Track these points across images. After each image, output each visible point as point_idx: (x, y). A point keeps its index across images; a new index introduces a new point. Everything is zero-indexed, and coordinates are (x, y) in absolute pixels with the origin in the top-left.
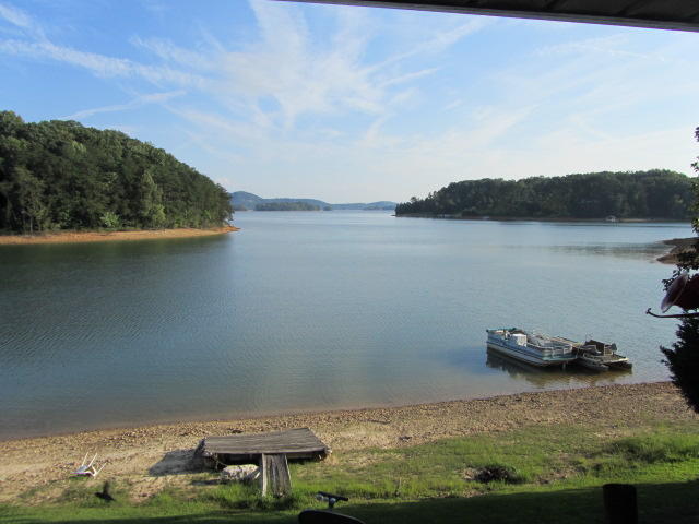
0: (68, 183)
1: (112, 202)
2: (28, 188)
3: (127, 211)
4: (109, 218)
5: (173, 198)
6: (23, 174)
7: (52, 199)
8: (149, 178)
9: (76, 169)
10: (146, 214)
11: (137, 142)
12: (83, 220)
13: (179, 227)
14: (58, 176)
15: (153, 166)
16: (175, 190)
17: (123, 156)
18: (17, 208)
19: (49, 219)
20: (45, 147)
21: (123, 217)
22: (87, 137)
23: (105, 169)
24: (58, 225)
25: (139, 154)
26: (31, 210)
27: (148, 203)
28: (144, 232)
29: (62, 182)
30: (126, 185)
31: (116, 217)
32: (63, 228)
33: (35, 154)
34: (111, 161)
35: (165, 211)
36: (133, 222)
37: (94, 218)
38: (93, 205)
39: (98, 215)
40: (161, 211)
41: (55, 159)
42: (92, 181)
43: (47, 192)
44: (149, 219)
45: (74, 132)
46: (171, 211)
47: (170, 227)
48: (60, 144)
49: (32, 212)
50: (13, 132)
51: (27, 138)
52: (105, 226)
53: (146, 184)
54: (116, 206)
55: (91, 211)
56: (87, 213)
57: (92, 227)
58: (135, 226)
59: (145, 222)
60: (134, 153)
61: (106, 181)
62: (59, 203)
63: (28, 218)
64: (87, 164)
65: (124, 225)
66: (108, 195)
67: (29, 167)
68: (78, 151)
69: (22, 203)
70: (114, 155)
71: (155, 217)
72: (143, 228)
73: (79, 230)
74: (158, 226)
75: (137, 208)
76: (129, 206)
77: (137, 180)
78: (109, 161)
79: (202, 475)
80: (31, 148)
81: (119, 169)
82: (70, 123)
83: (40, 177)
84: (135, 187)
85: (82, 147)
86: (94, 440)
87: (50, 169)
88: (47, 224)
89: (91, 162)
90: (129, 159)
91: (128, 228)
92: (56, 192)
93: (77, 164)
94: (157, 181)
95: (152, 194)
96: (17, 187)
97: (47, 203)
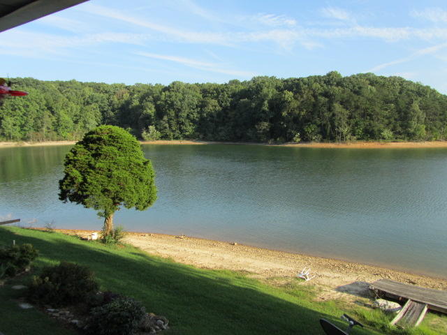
0: (363, 112)
1: (390, 123)
2: (340, 115)
3: (399, 129)
4: (387, 133)
5: (432, 120)
6: (337, 107)
7: (353, 121)
8: (416, 106)
9: (368, 103)
10: (412, 131)
11: (410, 83)
12: (370, 134)
13: (436, 140)
14: (357, 108)
15: (420, 99)
16: (435, 114)
17: (400, 93)
18: (333, 127)
19: (350, 134)
20: (351, 90)
21: (395, 133)
22: (377, 82)
23: (387, 102)
24: (355, 137)
25: (411, 91)
26: (340, 128)
27: (414, 124)
28: (410, 143)
29: (359, 111)
30: (399, 112)
31: (391, 133)
32: (358, 139)
33: (345, 96)
34: (391, 97)
35: (426, 129)
36: (403, 136)
37: (377, 133)
38: (378, 125)
39: (380, 131)
40: (424, 129)
41: (356, 97)
42: (377, 110)
43: (350, 118)
44: (414, 134)
45: (369, 80)
46: (431, 129)
47: (429, 140)
48: (360, 88)
49: (341, 129)
50: (335, 83)
51: (342, 86)
52: (384, 138)
53: (414, 111)
54: (392, 126)
55: (376, 129)
56: (373, 130)
57: (376, 139)
58: (404, 139)
59: (411, 137)
60: (408, 90)
61: (386, 110)
62: (356, 124)
63: (339, 133)
64: (376, 99)
65: (396, 138)
66: (388, 118)
67: (342, 103)
68: (371, 91)
69: (336, 124)
70: (393, 92)
71: (418, 133)
72: (409, 141)
73: (367, 140)
74: (420, 139)
75: (405, 126)
76: (401, 126)
77: (407, 108)
78: (390, 97)
79: (364, 299)
80: (343, 92)
81: (396, 102)
82: (368, 74)
83: (347, 109)
84: (406, 113)
85: (374, 89)
86: (324, 263)
87: (353, 103)
88: (349, 136)
89: (378, 98)
90: (404, 94)
91: (398, 140)
92: (355, 118)
93: (369, 100)
94: (422, 108)
95: (418, 118)
96: (334, 115)
97: (349, 125)
